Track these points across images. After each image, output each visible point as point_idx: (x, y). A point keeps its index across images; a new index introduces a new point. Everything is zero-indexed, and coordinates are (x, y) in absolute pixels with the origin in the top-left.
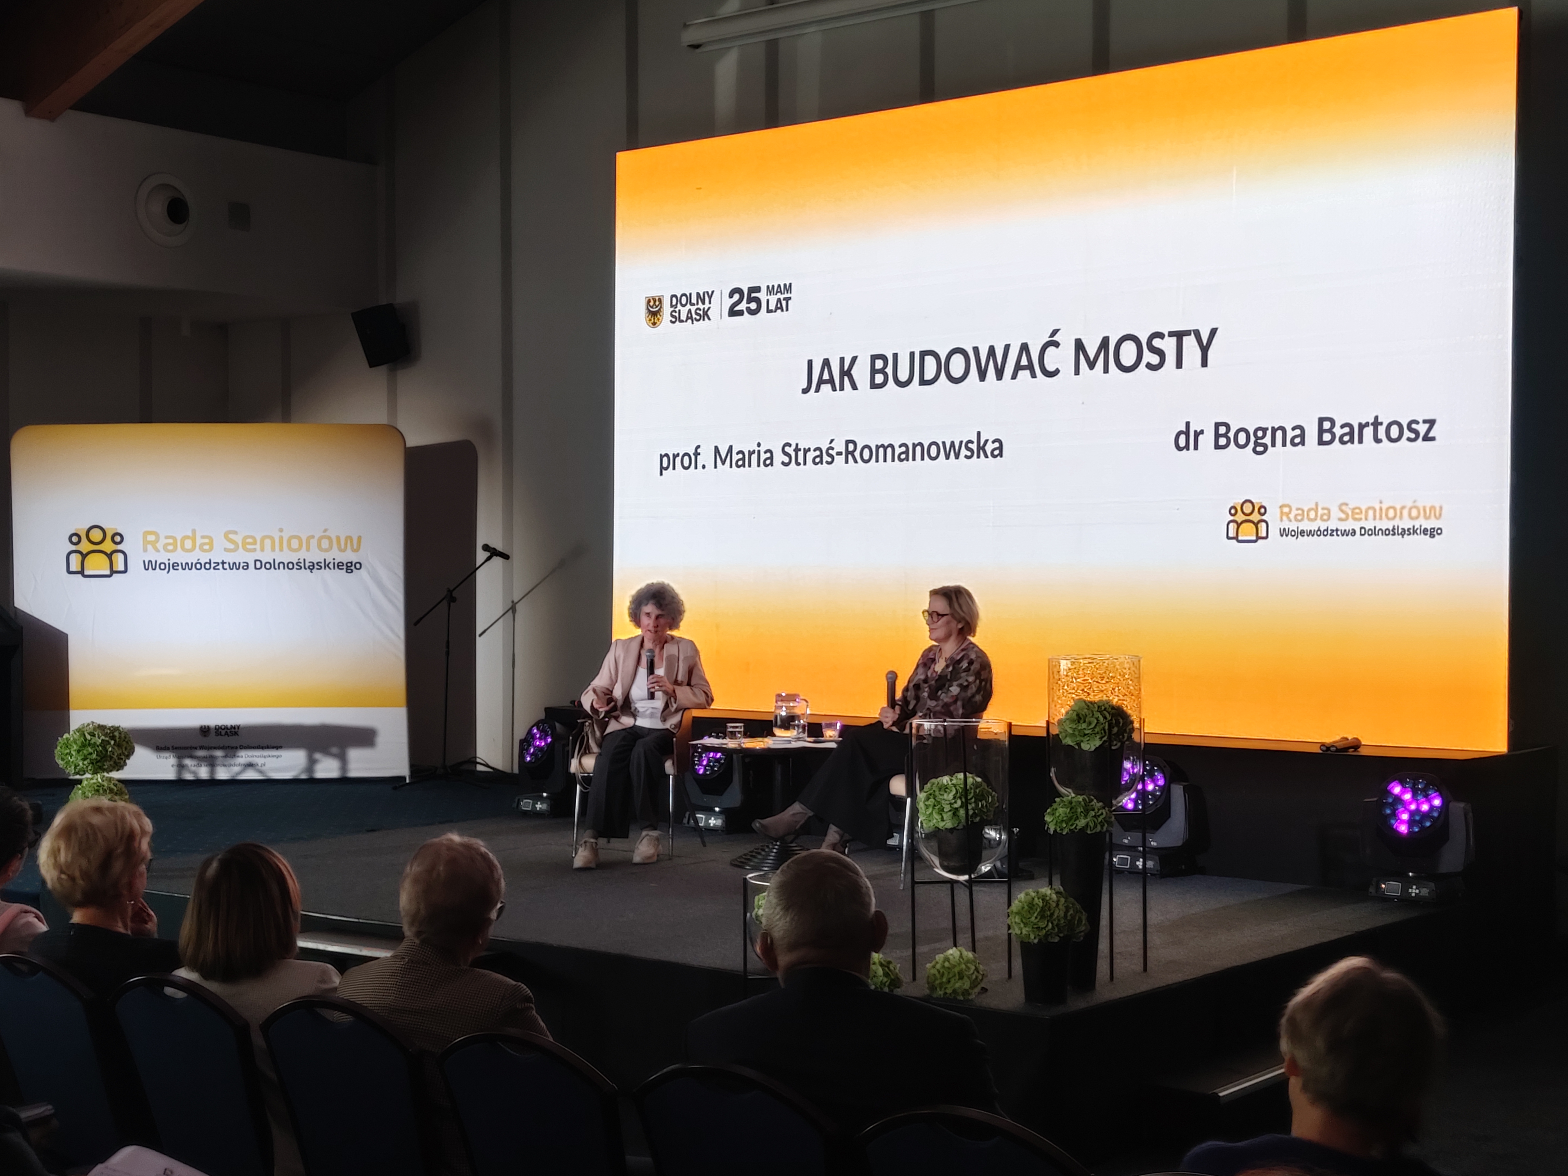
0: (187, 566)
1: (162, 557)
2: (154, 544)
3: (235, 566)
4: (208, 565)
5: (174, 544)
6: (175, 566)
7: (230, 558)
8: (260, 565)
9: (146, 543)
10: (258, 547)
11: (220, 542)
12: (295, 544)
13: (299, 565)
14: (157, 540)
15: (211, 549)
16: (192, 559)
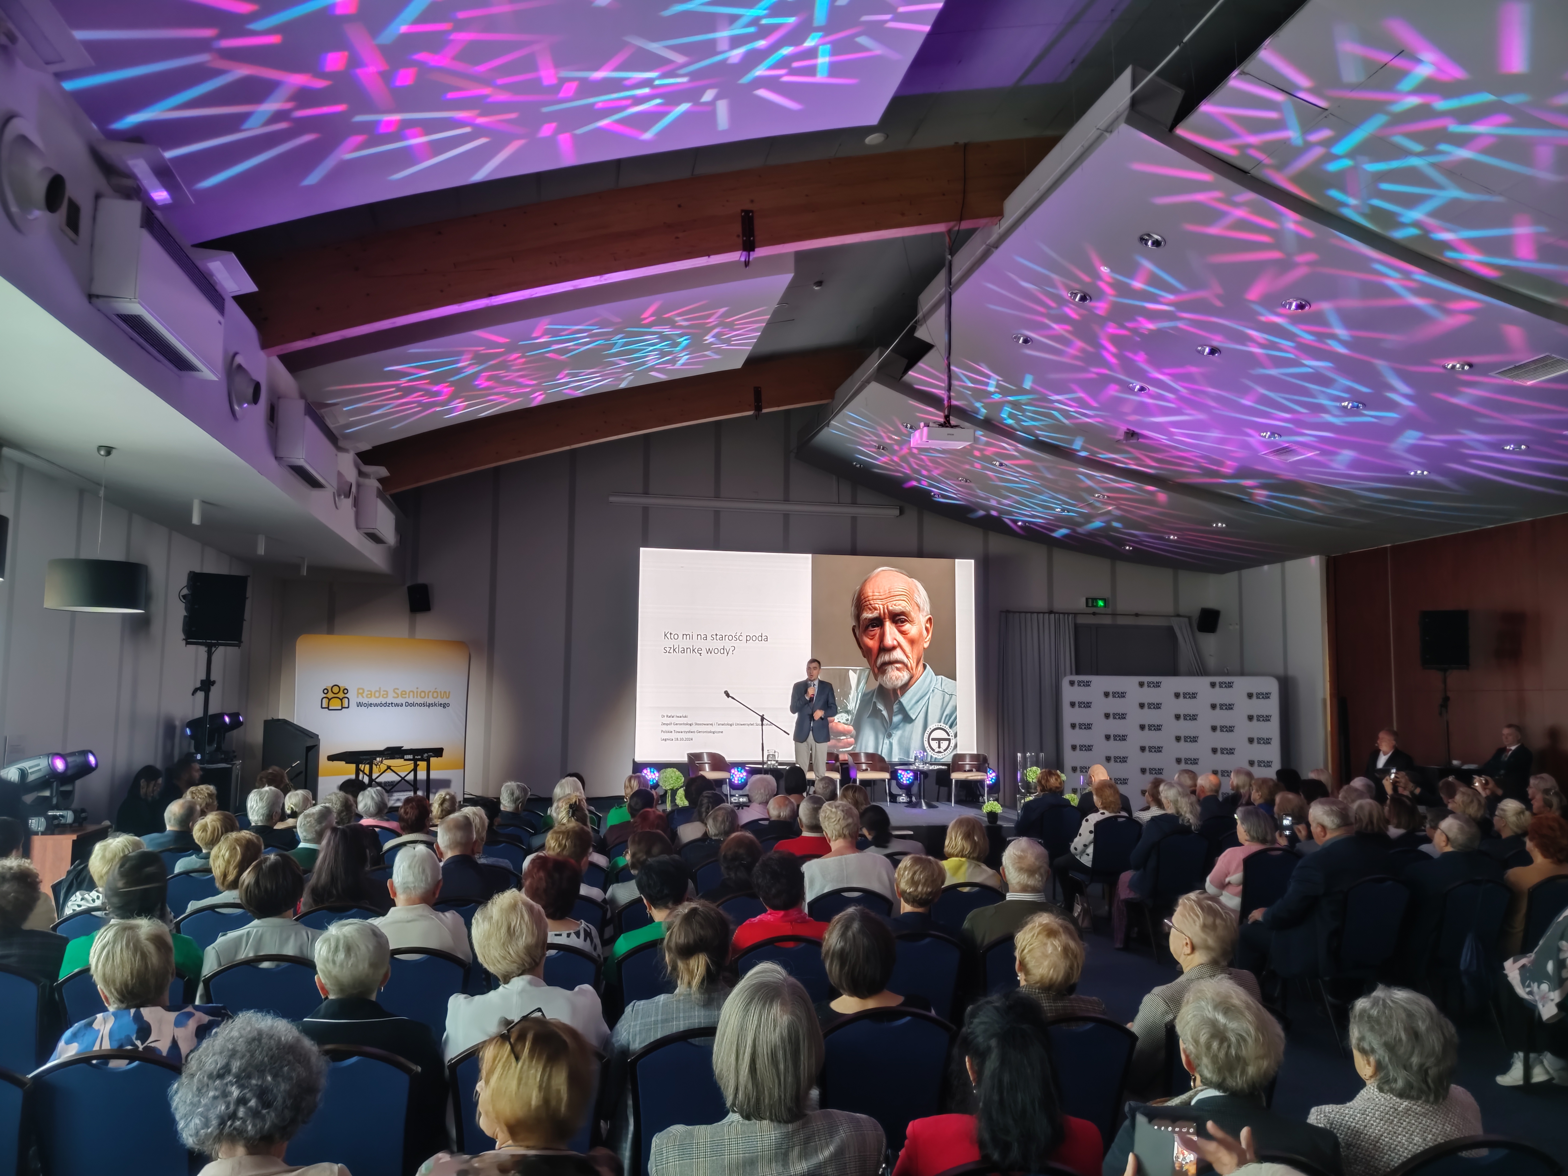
0: (376, 705)
1: (365, 701)
2: (362, 694)
3: (397, 705)
4: (386, 705)
5: (371, 695)
6: (371, 705)
7: (395, 701)
8: (408, 705)
9: (358, 693)
10: (407, 696)
11: (391, 694)
12: (423, 695)
13: (424, 705)
14: (363, 692)
15: (387, 697)
16: (378, 701)
